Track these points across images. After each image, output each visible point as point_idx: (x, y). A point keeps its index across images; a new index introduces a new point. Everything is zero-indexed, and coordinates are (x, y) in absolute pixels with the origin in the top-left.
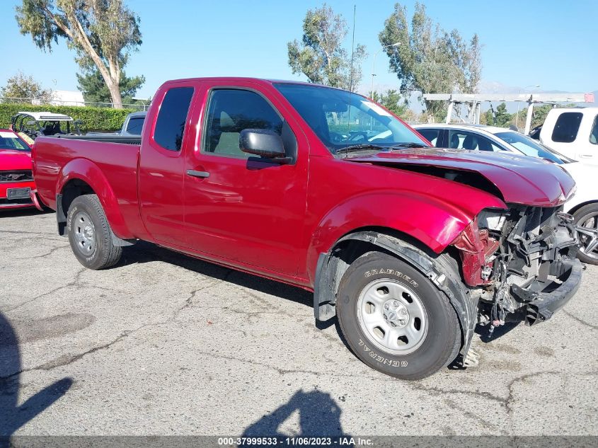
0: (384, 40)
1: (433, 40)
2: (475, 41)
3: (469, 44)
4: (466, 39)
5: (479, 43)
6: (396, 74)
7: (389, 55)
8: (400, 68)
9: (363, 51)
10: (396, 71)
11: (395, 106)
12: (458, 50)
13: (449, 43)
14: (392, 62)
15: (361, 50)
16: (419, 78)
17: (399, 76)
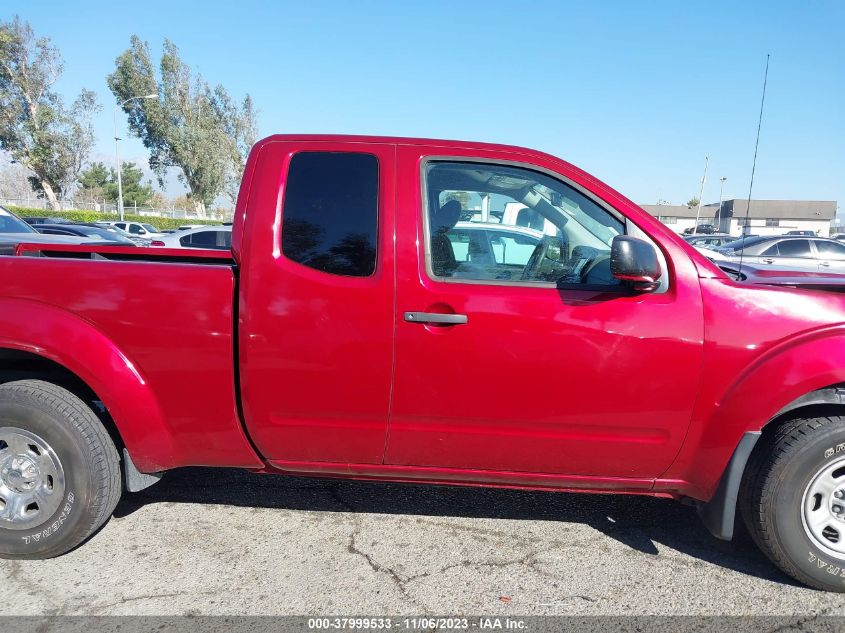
0: (117, 88)
1: (191, 95)
2: (247, 103)
3: (240, 106)
4: (237, 100)
5: (255, 107)
6: (141, 139)
7: (127, 110)
8: (145, 131)
9: (92, 102)
10: (140, 136)
11: (136, 187)
12: (228, 114)
13: (213, 102)
14: (131, 121)
15: (88, 99)
16: (179, 148)
17: (147, 144)
